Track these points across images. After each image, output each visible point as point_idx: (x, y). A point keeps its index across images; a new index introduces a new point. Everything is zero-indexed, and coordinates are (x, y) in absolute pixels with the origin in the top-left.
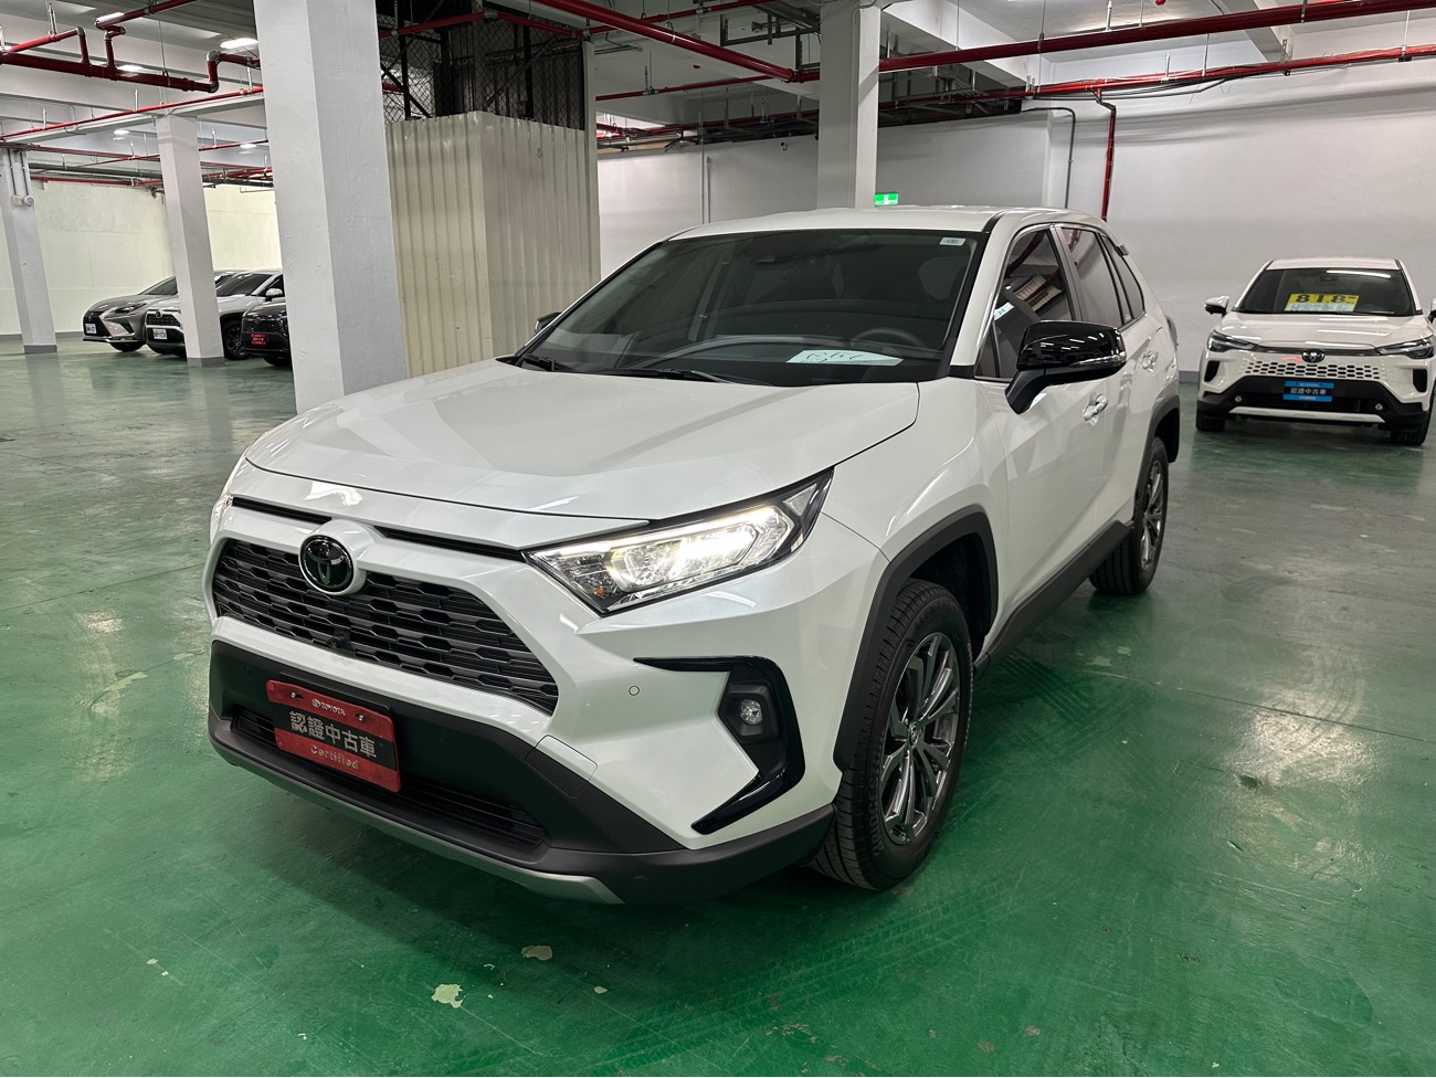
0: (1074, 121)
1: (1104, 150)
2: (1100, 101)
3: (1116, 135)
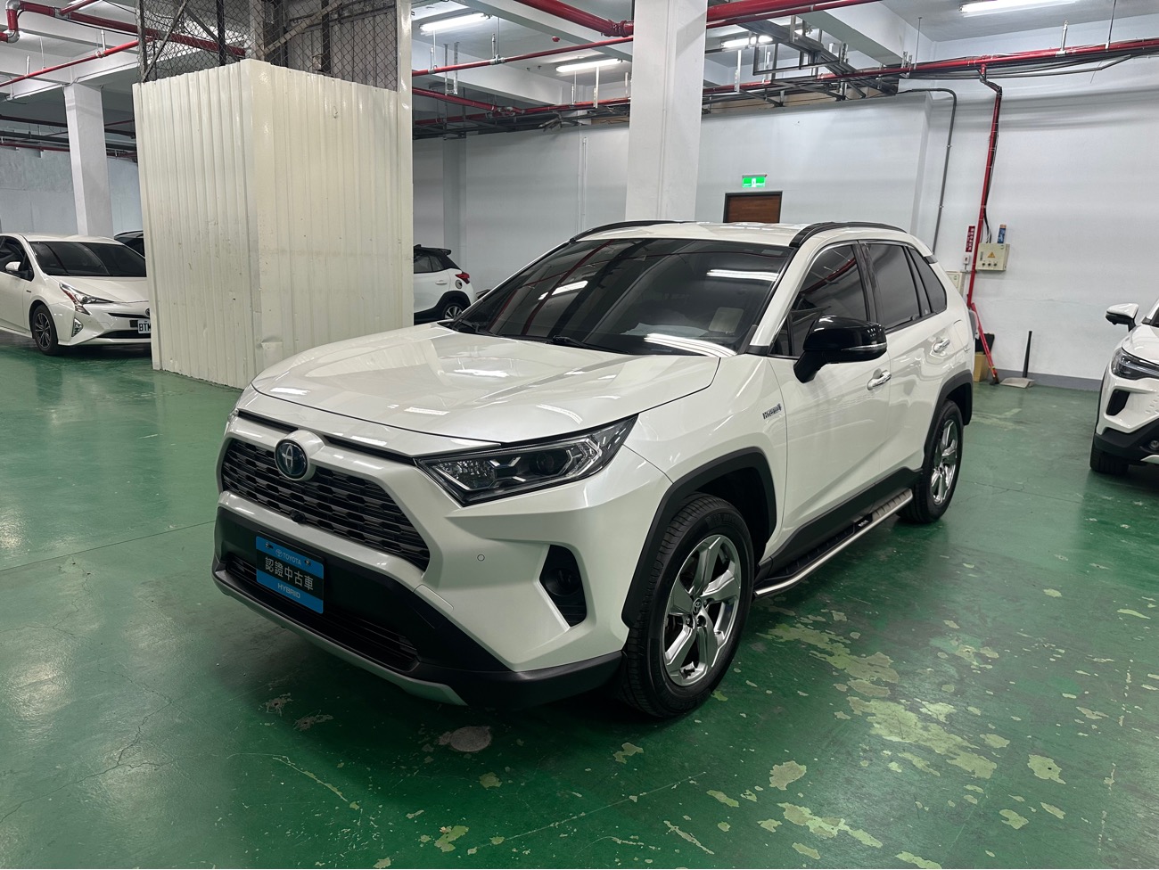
0: (955, 104)
1: (987, 135)
2: (984, 80)
3: (999, 120)
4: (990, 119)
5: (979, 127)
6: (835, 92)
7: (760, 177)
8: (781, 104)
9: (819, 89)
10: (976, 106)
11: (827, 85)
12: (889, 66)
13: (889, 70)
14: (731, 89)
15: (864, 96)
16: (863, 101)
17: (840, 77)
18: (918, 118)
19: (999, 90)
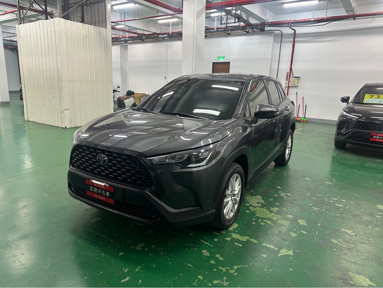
0: (282, 35)
1: (292, 44)
2: (290, 28)
4: (292, 40)
5: (289, 42)
6: (245, 30)
7: (223, 57)
8: (229, 34)
9: (241, 29)
10: (288, 35)
11: (243, 28)
12: (262, 23)
13: (262, 24)
14: (214, 29)
16: (254, 33)
17: (247, 26)
18: (271, 39)
19: (295, 31)
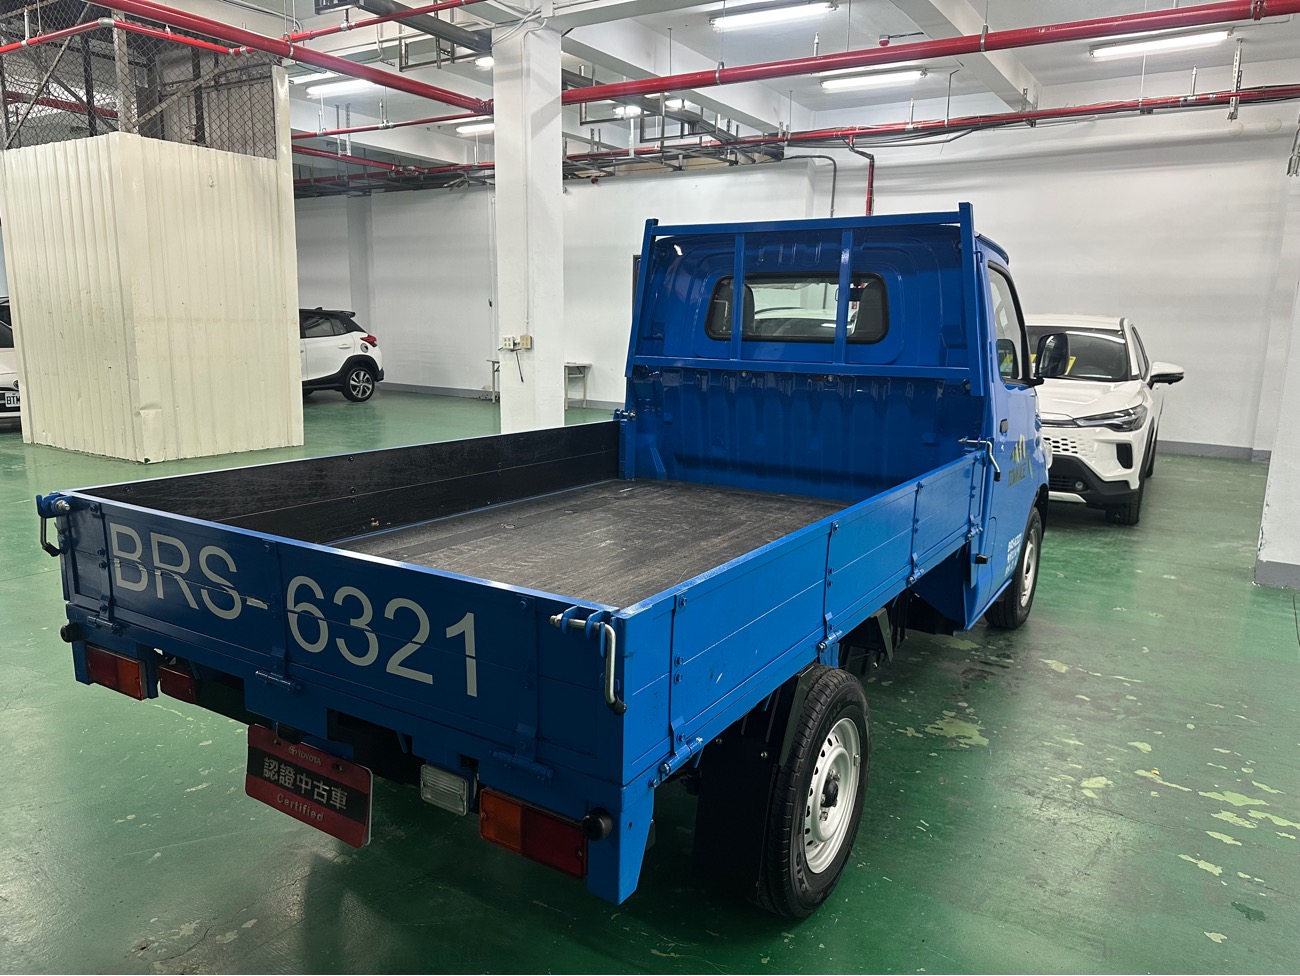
0: (835, 170)
2: (857, 150)
4: (866, 184)
5: (857, 192)
6: (725, 157)
10: (854, 171)
11: (713, 152)
12: (770, 135)
14: (627, 153)
15: (754, 161)
16: (753, 166)
17: (724, 144)
18: (803, 183)
19: (871, 158)
